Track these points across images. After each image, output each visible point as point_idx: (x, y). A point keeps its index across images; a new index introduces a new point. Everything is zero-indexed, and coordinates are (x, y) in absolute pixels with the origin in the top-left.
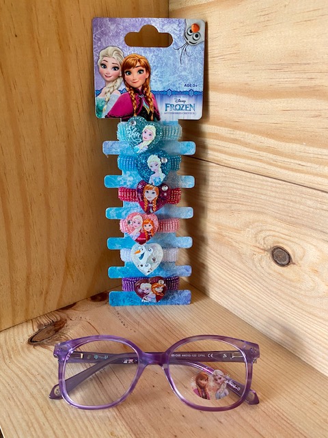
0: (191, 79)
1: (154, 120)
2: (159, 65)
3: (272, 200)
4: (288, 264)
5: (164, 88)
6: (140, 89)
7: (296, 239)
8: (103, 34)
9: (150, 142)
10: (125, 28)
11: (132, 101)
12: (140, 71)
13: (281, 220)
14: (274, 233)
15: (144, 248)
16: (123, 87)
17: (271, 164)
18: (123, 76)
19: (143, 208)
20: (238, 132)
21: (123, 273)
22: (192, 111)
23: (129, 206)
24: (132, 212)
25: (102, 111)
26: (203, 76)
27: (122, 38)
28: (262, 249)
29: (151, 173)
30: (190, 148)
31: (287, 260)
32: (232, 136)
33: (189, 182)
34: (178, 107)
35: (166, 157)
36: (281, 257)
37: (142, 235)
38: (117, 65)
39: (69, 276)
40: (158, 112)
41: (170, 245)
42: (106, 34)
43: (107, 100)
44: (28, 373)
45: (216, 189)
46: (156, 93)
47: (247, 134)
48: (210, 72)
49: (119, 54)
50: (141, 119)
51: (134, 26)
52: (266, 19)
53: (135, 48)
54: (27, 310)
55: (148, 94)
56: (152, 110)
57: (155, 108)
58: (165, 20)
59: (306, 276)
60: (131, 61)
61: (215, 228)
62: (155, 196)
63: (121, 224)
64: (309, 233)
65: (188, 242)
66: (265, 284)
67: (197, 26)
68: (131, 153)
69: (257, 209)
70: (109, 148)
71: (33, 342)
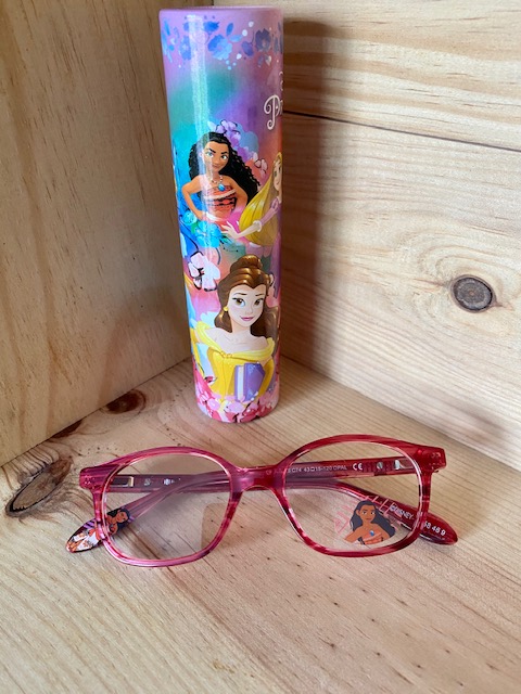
3: (457, 185)
4: (486, 307)
7: (507, 260)
13: (476, 225)
17: (455, 111)
20: (382, 47)
28: (433, 283)
31: (486, 299)
36: (473, 294)
39: (61, 375)
44: (21, 576)
47: (402, 49)
66: (437, 345)
69: (424, 207)
71: (17, 510)
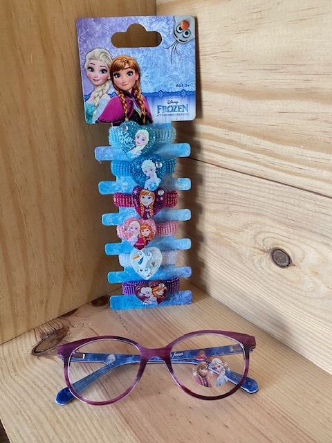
0: (182, 79)
1: (146, 124)
2: (149, 66)
3: (270, 202)
4: (288, 266)
5: (155, 89)
6: (130, 91)
7: (296, 242)
8: (89, 35)
9: (144, 146)
10: (111, 28)
11: (123, 104)
12: (129, 73)
13: (280, 222)
14: (273, 235)
15: (143, 253)
16: (113, 90)
17: (267, 166)
18: (112, 79)
19: (140, 214)
20: (233, 133)
21: (123, 277)
22: (185, 112)
23: (125, 211)
24: (129, 217)
25: (92, 116)
26: (195, 75)
27: (109, 39)
28: (262, 250)
29: (146, 178)
30: (185, 150)
31: (287, 261)
32: (227, 137)
33: (185, 184)
34: (170, 109)
35: (161, 161)
36: (281, 258)
37: (140, 240)
38: (105, 68)
39: (69, 283)
40: (150, 115)
41: (168, 247)
42: (91, 36)
43: (96, 104)
44: (34, 386)
45: (213, 190)
46: (147, 96)
47: (242, 135)
48: (202, 70)
49: (106, 55)
50: (133, 123)
51: (120, 25)
52: (259, 16)
53: (123, 49)
54: (28, 320)
55: (138, 97)
56: (144, 113)
57: (146, 111)
58: (153, 19)
59: (306, 278)
60: (119, 63)
61: (214, 228)
62: (152, 201)
63: (118, 229)
64: (309, 236)
65: (187, 244)
66: (266, 284)
67: (186, 23)
68: (124, 158)
69: (255, 211)
70: (101, 153)
71: (37, 352)
